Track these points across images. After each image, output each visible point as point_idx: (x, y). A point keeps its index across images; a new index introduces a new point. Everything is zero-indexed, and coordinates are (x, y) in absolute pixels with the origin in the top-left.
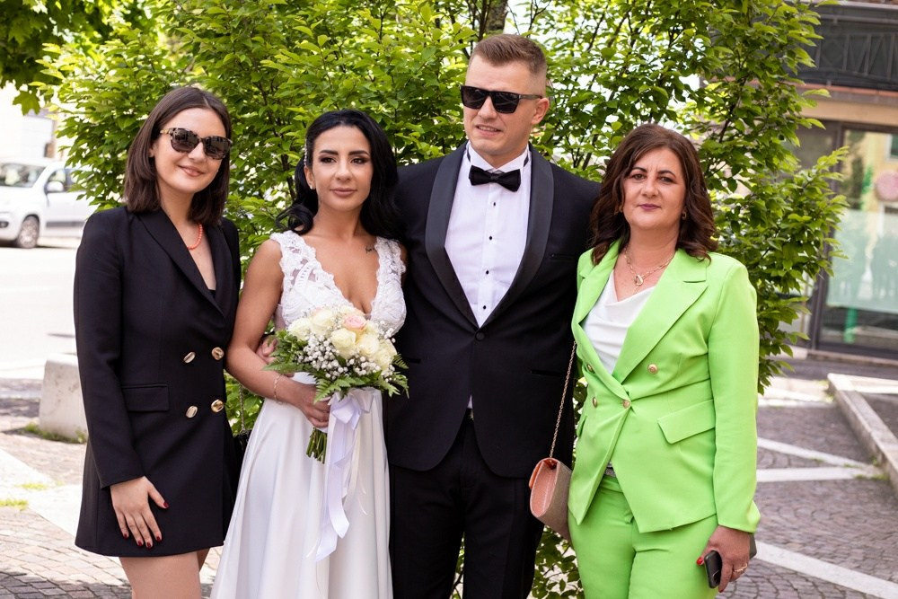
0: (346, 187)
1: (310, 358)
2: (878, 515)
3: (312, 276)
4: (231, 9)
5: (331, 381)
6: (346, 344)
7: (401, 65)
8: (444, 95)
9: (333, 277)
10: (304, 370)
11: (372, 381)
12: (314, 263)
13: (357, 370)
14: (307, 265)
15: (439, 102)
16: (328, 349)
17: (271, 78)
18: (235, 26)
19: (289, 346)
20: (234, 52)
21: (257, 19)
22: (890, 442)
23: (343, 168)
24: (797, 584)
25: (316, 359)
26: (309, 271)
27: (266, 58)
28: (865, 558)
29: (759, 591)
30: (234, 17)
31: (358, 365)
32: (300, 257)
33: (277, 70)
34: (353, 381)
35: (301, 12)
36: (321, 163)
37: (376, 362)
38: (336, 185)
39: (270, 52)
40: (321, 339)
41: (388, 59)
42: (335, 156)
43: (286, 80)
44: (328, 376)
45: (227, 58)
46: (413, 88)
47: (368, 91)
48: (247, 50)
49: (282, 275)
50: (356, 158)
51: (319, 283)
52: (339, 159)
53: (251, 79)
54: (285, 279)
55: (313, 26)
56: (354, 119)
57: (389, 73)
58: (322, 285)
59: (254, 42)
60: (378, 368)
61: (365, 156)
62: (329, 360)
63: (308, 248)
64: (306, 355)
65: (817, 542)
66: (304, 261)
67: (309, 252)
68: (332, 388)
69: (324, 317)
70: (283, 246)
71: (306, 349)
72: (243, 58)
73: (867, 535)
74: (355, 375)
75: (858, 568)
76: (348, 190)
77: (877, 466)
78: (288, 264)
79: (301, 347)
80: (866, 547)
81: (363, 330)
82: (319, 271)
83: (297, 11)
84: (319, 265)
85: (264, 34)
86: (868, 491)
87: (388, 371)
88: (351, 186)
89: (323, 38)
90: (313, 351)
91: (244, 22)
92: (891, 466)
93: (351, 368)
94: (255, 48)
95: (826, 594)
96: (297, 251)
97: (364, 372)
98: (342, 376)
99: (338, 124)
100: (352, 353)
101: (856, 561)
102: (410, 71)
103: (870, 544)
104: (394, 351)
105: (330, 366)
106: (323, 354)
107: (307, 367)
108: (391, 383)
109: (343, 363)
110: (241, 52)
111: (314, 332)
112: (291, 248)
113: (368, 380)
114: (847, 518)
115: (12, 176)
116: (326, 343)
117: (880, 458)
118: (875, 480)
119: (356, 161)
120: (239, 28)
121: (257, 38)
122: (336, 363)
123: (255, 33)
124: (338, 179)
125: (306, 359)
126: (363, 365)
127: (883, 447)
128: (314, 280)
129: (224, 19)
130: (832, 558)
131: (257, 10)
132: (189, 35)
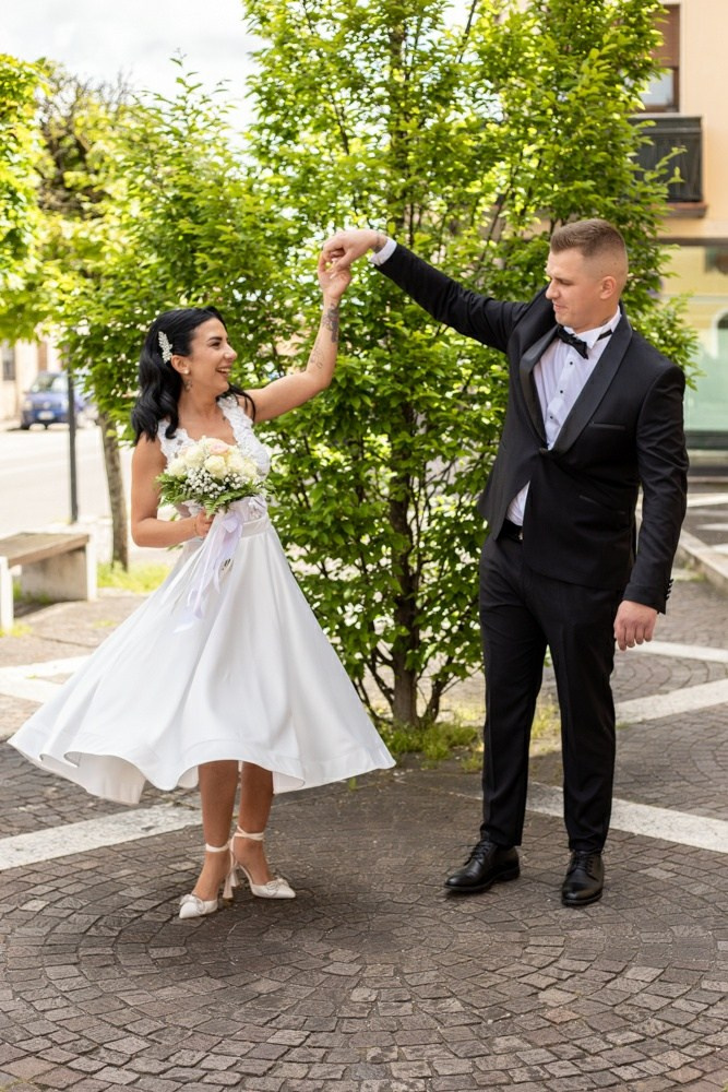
2: (708, 607)
22: (698, 546)
24: (663, 662)
28: (711, 639)
29: (635, 671)
65: (666, 632)
73: (705, 622)
75: (708, 645)
77: (691, 569)
80: (706, 631)
86: (692, 590)
92: (707, 566)
95: (691, 666)
101: (703, 641)
103: (711, 629)
114: (683, 612)
117: (692, 562)
118: (693, 581)
127: (694, 551)
130: (682, 640)
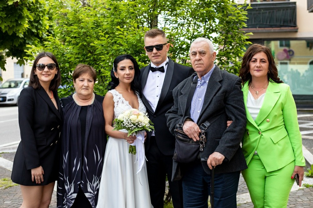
0: (129, 76)
1: (125, 125)
3: (123, 102)
4: (80, 30)
5: (132, 130)
6: (134, 119)
7: (130, 41)
9: (128, 102)
10: (124, 128)
11: (144, 128)
12: (122, 99)
13: (139, 126)
14: (121, 99)
16: (130, 121)
17: (93, 48)
18: (82, 35)
19: (119, 122)
20: (82, 42)
21: (87, 32)
23: (127, 71)
25: (127, 125)
26: (122, 101)
27: (91, 43)
30: (81, 32)
31: (139, 125)
32: (118, 97)
33: (95, 46)
34: (138, 129)
35: (99, 28)
36: (121, 71)
37: (144, 123)
38: (126, 76)
39: (93, 41)
40: (127, 119)
41: (126, 39)
42: (125, 68)
43: (98, 48)
44: (131, 129)
45: (80, 44)
46: (134, 47)
47: (121, 49)
48: (85, 41)
49: (114, 103)
50: (130, 68)
51: (125, 104)
52: (126, 69)
53: (87, 49)
54: (115, 104)
55: (104, 32)
56: (128, 57)
57: (127, 43)
58: (126, 105)
59: (87, 38)
60: (145, 125)
61: (133, 67)
62: (130, 125)
63: (120, 94)
64: (124, 124)
66: (120, 98)
67: (120, 95)
68: (132, 132)
69: (127, 113)
70: (113, 94)
71: (123, 122)
72: (85, 43)
74: (138, 128)
76: (129, 77)
78: (115, 99)
79: (122, 122)
81: (138, 115)
82: (124, 101)
83: (98, 28)
84: (124, 99)
85: (90, 36)
87: (148, 125)
88: (130, 76)
89: (107, 36)
90: (125, 123)
91: (85, 33)
93: (137, 126)
94: (88, 40)
96: (117, 95)
97: (141, 126)
98: (135, 128)
99: (124, 59)
100: (137, 121)
102: (133, 42)
104: (149, 119)
105: (131, 126)
106: (128, 123)
107: (124, 127)
108: (149, 128)
109: (134, 125)
110: (84, 42)
111: (125, 117)
112: (115, 95)
113: (142, 128)
115: (13, 85)
116: (129, 120)
119: (130, 69)
120: (83, 35)
121: (88, 37)
122: (132, 125)
123: (87, 36)
124: (127, 74)
125: (124, 126)
126: (140, 124)
128: (123, 104)
129: (78, 33)
131: (87, 30)
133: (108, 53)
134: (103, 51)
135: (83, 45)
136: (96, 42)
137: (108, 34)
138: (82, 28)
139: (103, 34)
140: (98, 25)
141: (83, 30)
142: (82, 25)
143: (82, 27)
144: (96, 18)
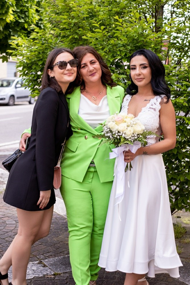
0: (139, 77)
4: (70, 20)
7: (130, 34)
8: (146, 43)
15: (144, 46)
17: (86, 42)
18: (72, 26)
20: (73, 35)
21: (79, 23)
27: (84, 36)
30: (72, 23)
33: (88, 40)
35: (94, 19)
39: (85, 34)
41: (126, 32)
43: (91, 43)
45: (70, 37)
46: (135, 41)
47: (120, 44)
48: (77, 34)
53: (79, 43)
55: (99, 23)
57: (126, 37)
59: (79, 31)
61: (147, 65)
72: (76, 37)
83: (93, 19)
85: (82, 27)
88: (142, 77)
89: (103, 27)
91: (75, 24)
94: (80, 33)
102: (133, 35)
110: (75, 34)
115: (5, 84)
119: (144, 68)
120: (74, 26)
121: (80, 29)
123: (79, 27)
129: (68, 24)
131: (79, 20)
132: (57, 30)
133: (104, 49)
134: (97, 46)
135: (74, 38)
136: (89, 35)
137: (104, 26)
138: (73, 18)
139: (97, 25)
140: (92, 15)
141: (74, 21)
142: (73, 14)
143: (73, 16)
144: (91, 7)
